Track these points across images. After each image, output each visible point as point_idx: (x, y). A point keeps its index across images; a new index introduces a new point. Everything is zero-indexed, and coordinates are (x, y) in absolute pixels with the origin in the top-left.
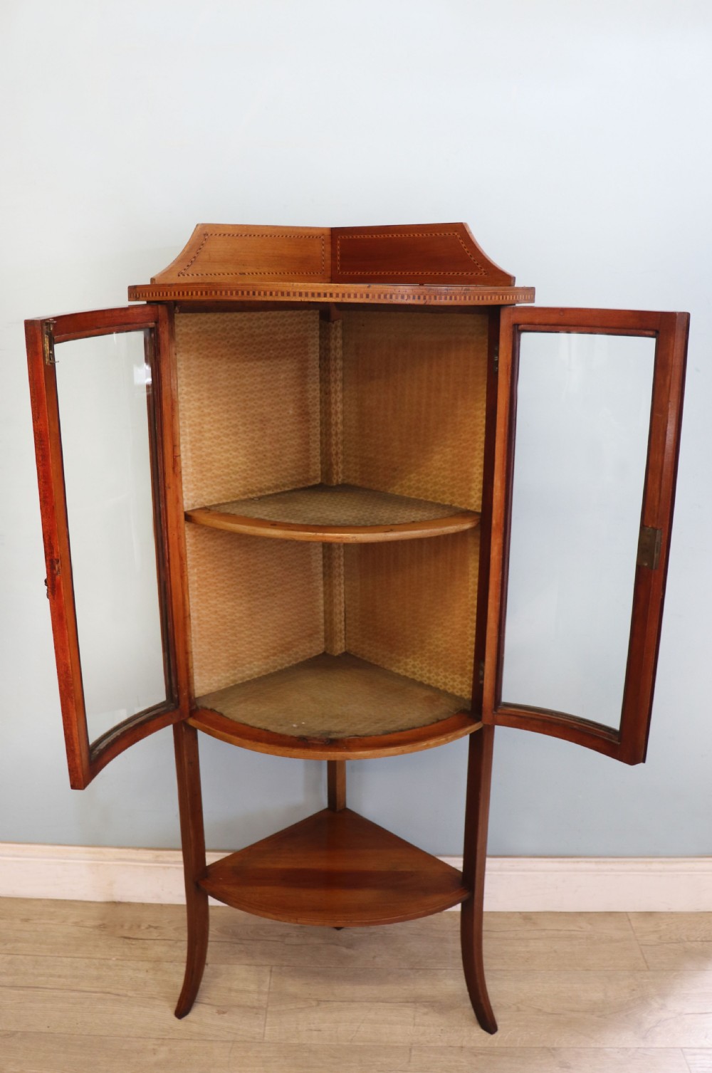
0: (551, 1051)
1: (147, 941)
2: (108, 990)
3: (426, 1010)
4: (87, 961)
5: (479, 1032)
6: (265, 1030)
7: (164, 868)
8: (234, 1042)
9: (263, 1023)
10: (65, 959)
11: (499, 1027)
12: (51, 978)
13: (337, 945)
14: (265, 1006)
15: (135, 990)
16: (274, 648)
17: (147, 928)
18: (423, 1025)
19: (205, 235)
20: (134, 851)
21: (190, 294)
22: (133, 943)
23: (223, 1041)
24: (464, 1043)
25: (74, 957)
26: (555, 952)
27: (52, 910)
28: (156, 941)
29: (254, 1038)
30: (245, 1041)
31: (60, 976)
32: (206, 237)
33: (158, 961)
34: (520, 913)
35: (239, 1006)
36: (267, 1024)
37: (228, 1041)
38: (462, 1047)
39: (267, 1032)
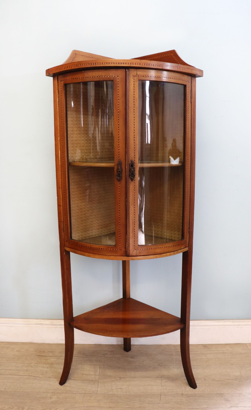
0: (221, 395)
1: (47, 357)
2: (31, 375)
3: (166, 380)
4: (22, 364)
5: (189, 389)
6: (98, 389)
7: (55, 327)
8: (85, 394)
9: (97, 386)
10: (13, 364)
11: (197, 386)
12: (6, 371)
13: (127, 357)
14: (98, 380)
15: (43, 375)
16: (101, 225)
17: (48, 352)
18: (165, 386)
19: (75, 54)
20: (43, 320)
21: (70, 67)
22: (42, 357)
23: (80, 393)
24: (183, 393)
25: (17, 363)
26: (218, 358)
27: (8, 346)
28: (51, 357)
29: (94, 392)
30: (90, 393)
31: (10, 370)
32: (76, 55)
33: (52, 364)
34: (202, 345)
35: (87, 380)
36: (99, 387)
37: (82, 393)
38: (182, 394)
39: (99, 390)
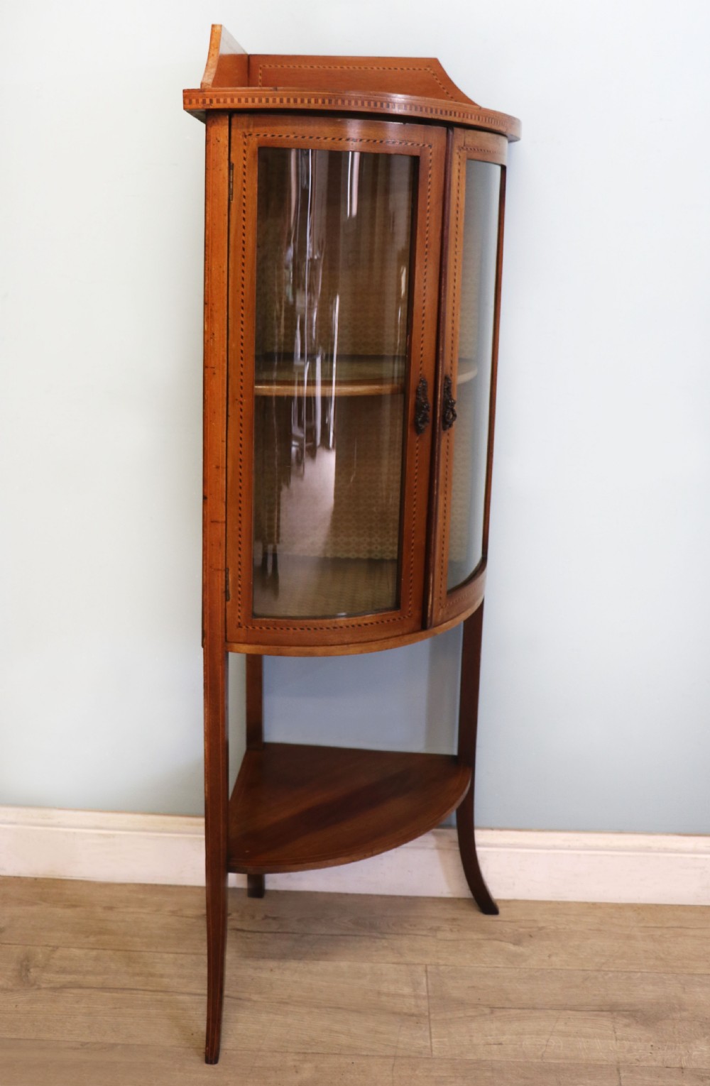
3: (626, 1021)
6: (431, 1043)
8: (395, 1057)
9: (427, 1034)
13: (501, 941)
14: (427, 1014)
18: (627, 1039)
23: (381, 1057)
24: (684, 1064)
29: (420, 1053)
30: (409, 1056)
35: (393, 1013)
36: (433, 1035)
37: (387, 1057)
38: (682, 1068)
39: (434, 1046)
